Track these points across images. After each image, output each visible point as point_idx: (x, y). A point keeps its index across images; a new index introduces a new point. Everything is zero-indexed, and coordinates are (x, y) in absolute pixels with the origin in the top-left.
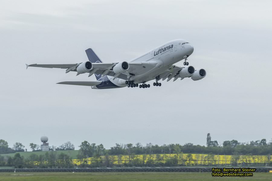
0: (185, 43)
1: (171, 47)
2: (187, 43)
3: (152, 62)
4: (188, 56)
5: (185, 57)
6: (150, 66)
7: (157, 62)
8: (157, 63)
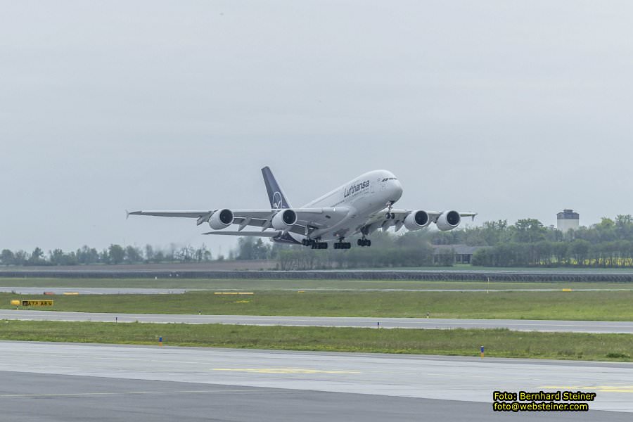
0: (387, 179)
1: (365, 185)
2: (390, 179)
3: (342, 208)
4: (393, 202)
5: (389, 203)
6: (339, 215)
7: (348, 209)
8: (348, 211)
